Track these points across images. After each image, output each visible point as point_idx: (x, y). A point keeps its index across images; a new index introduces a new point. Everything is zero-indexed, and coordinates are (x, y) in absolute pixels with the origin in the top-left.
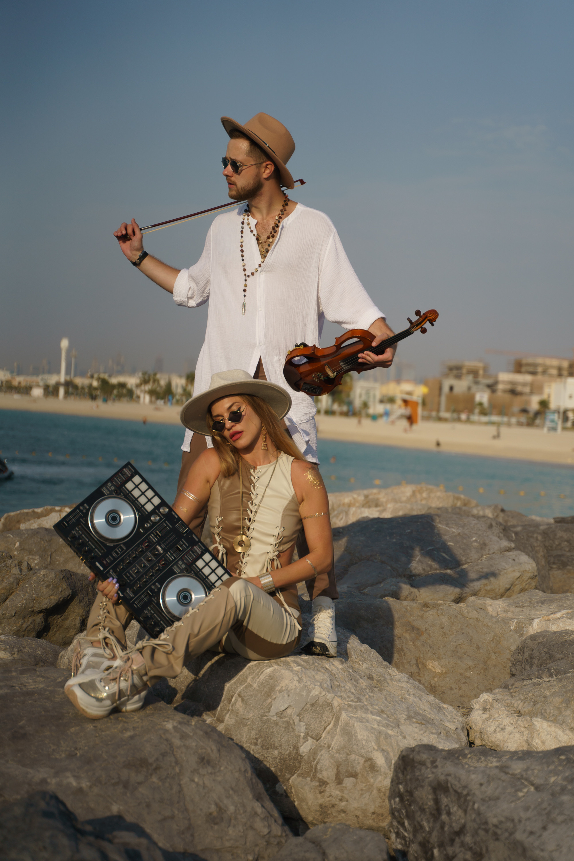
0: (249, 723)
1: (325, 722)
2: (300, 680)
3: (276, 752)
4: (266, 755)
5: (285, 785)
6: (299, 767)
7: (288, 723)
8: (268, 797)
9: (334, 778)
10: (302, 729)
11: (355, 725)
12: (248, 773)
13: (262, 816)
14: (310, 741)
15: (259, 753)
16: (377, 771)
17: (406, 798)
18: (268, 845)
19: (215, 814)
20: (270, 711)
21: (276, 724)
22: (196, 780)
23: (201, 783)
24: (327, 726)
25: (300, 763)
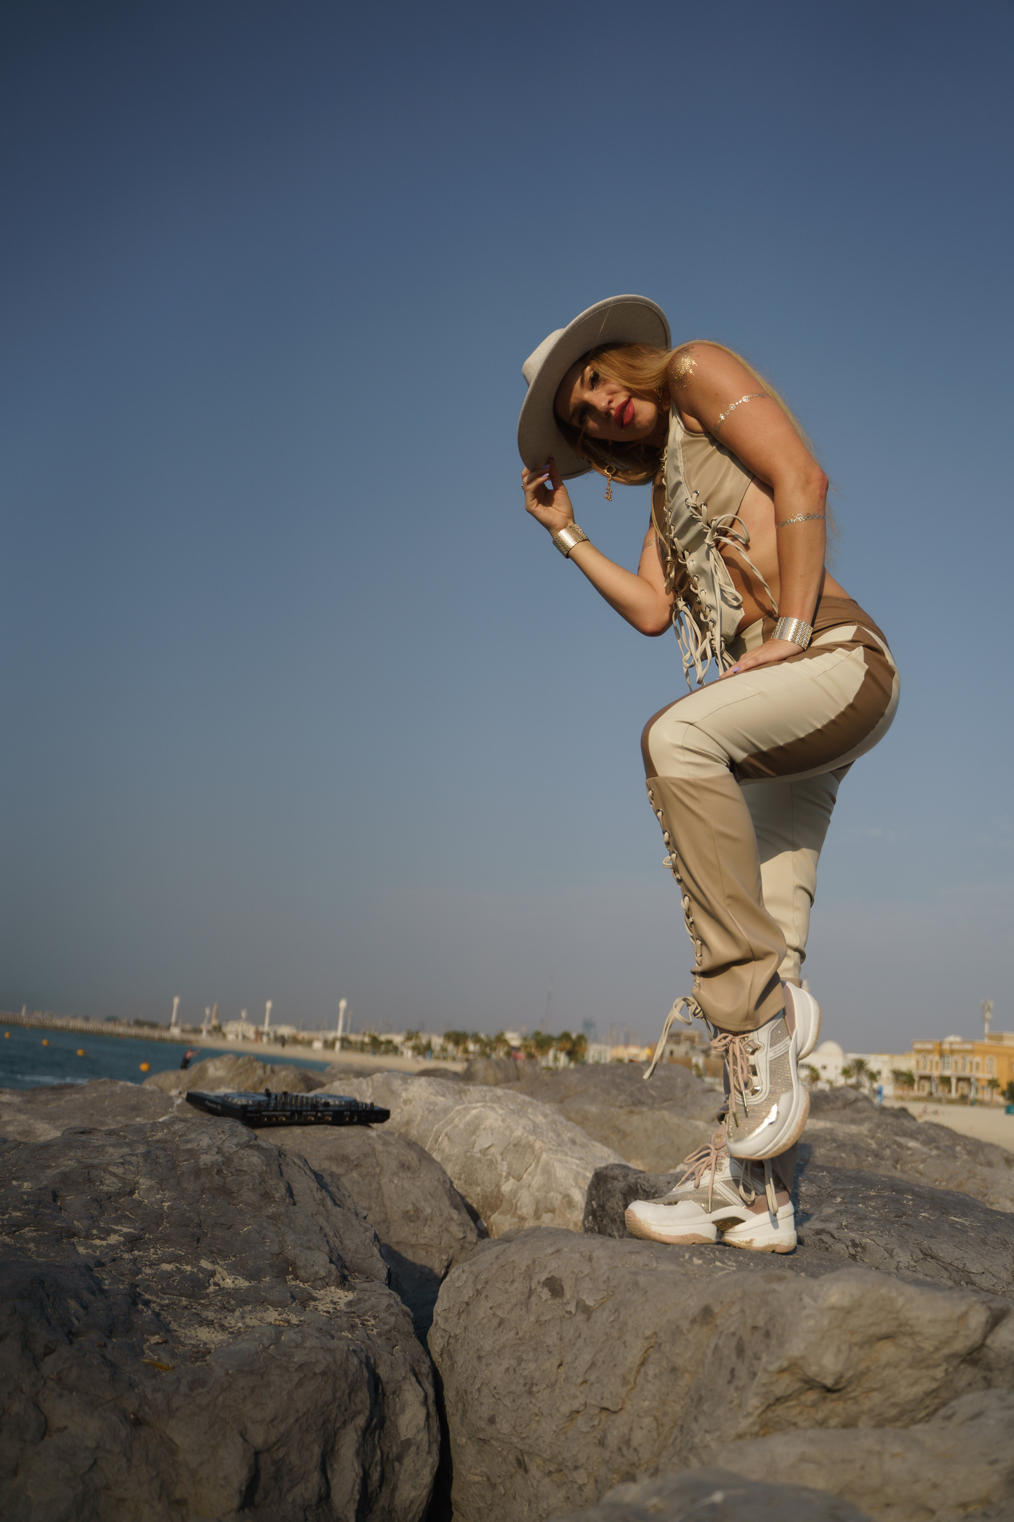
0: (454, 1158)
1: (527, 1164)
2: (503, 1121)
3: (479, 1189)
4: (468, 1191)
5: (486, 1222)
6: (501, 1205)
7: (491, 1161)
8: (465, 1210)
9: (533, 1214)
10: (504, 1167)
11: (555, 1164)
12: (447, 1184)
13: (458, 1222)
14: (512, 1181)
15: (462, 1188)
16: (574, 1207)
17: (598, 1214)
18: (462, 1249)
19: (412, 1213)
20: (473, 1147)
21: (480, 1161)
22: (395, 1181)
23: (400, 1184)
24: (528, 1167)
25: (501, 1201)
